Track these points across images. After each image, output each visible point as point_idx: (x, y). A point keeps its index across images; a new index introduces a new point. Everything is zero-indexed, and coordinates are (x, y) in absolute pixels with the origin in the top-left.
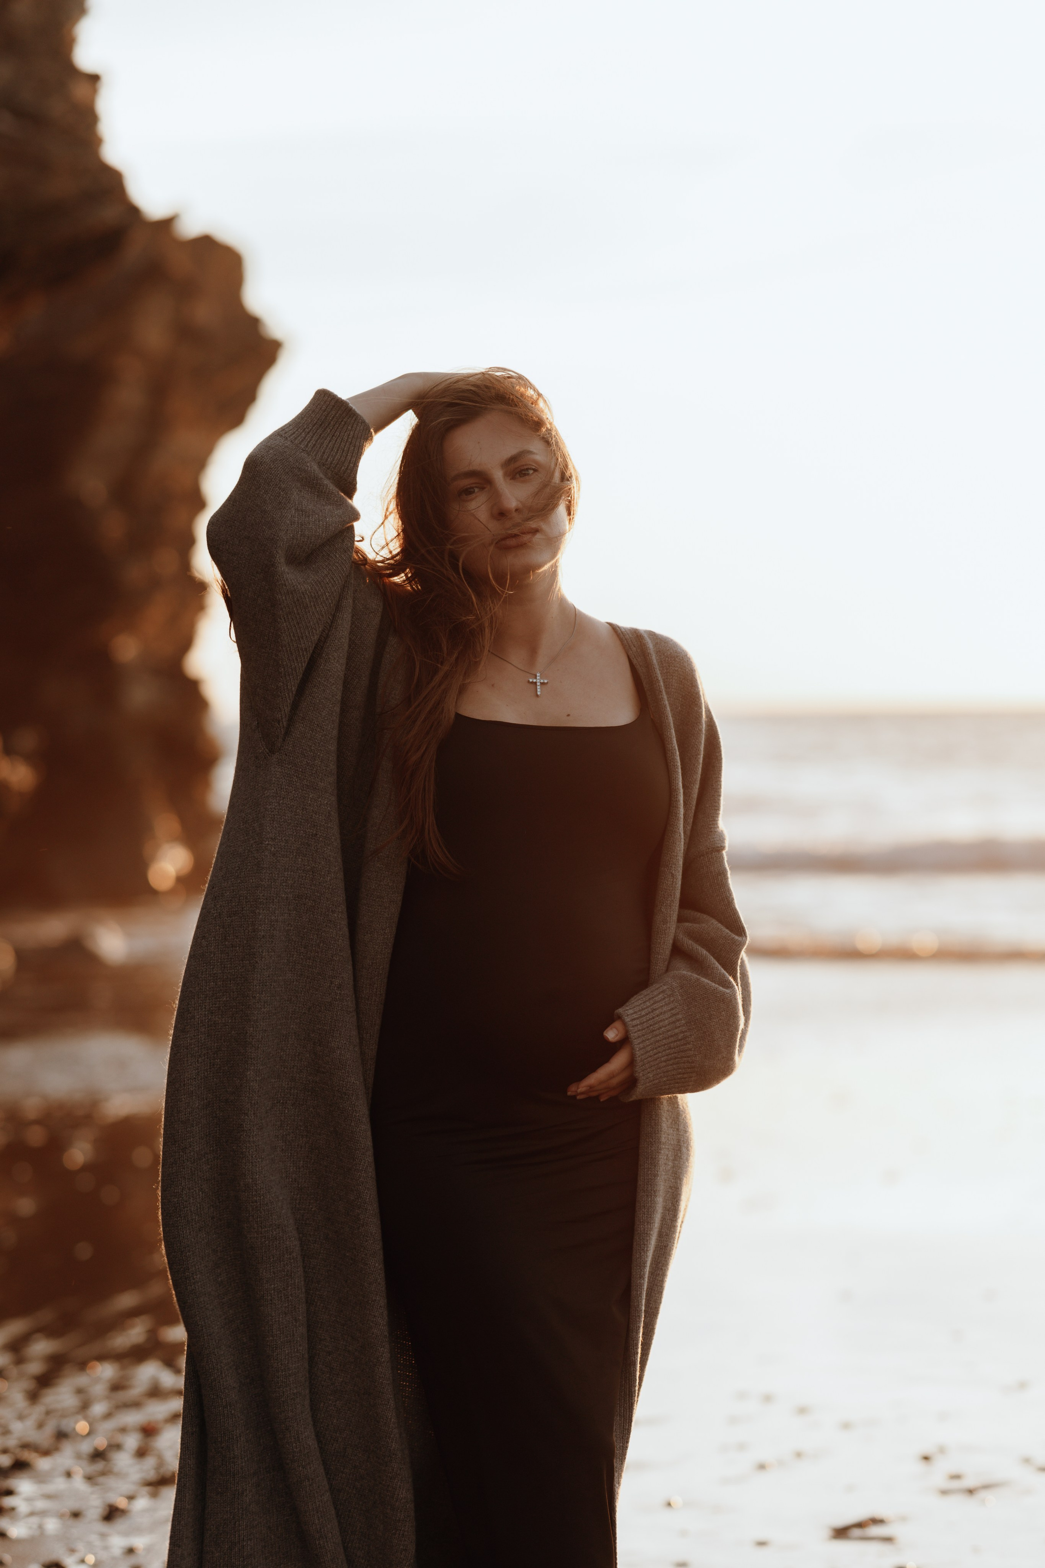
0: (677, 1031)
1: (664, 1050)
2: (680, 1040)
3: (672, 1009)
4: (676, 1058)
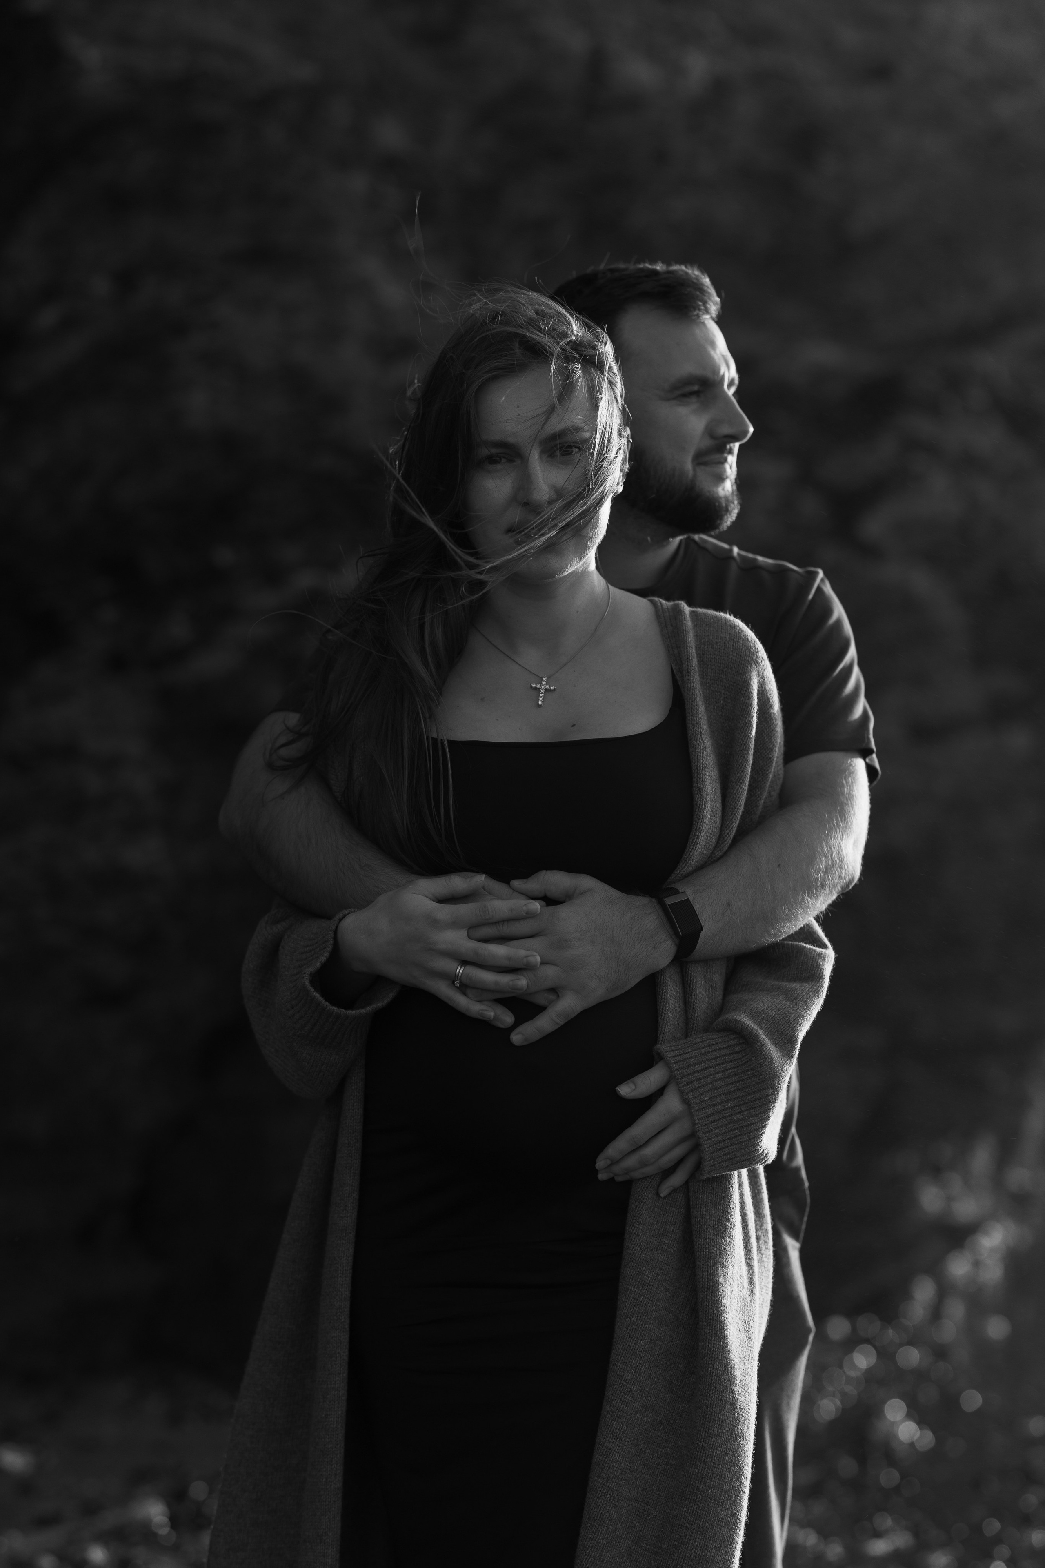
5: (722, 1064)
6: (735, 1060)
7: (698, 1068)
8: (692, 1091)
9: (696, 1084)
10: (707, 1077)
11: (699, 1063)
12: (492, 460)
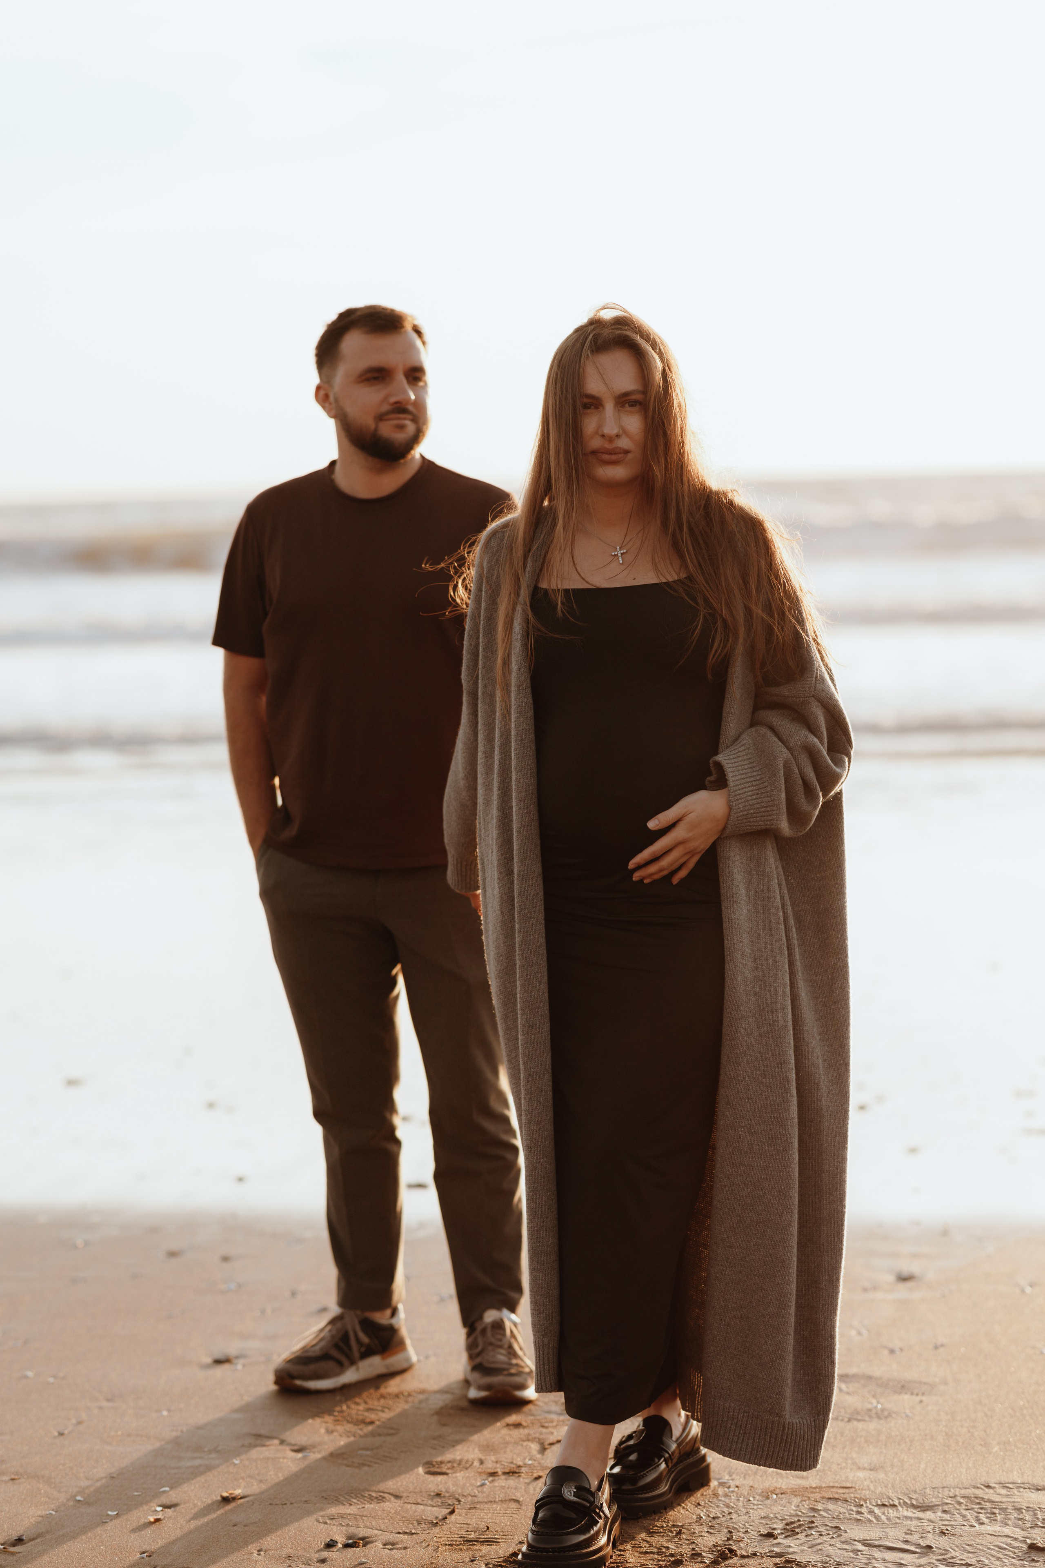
0: (755, 773)
1: (749, 787)
2: (758, 780)
3: (750, 759)
4: (758, 794)
5: (752, 786)
6: (757, 785)
7: (740, 787)
8: (735, 801)
9: (738, 797)
10: (744, 793)
11: (740, 784)
12: (586, 406)
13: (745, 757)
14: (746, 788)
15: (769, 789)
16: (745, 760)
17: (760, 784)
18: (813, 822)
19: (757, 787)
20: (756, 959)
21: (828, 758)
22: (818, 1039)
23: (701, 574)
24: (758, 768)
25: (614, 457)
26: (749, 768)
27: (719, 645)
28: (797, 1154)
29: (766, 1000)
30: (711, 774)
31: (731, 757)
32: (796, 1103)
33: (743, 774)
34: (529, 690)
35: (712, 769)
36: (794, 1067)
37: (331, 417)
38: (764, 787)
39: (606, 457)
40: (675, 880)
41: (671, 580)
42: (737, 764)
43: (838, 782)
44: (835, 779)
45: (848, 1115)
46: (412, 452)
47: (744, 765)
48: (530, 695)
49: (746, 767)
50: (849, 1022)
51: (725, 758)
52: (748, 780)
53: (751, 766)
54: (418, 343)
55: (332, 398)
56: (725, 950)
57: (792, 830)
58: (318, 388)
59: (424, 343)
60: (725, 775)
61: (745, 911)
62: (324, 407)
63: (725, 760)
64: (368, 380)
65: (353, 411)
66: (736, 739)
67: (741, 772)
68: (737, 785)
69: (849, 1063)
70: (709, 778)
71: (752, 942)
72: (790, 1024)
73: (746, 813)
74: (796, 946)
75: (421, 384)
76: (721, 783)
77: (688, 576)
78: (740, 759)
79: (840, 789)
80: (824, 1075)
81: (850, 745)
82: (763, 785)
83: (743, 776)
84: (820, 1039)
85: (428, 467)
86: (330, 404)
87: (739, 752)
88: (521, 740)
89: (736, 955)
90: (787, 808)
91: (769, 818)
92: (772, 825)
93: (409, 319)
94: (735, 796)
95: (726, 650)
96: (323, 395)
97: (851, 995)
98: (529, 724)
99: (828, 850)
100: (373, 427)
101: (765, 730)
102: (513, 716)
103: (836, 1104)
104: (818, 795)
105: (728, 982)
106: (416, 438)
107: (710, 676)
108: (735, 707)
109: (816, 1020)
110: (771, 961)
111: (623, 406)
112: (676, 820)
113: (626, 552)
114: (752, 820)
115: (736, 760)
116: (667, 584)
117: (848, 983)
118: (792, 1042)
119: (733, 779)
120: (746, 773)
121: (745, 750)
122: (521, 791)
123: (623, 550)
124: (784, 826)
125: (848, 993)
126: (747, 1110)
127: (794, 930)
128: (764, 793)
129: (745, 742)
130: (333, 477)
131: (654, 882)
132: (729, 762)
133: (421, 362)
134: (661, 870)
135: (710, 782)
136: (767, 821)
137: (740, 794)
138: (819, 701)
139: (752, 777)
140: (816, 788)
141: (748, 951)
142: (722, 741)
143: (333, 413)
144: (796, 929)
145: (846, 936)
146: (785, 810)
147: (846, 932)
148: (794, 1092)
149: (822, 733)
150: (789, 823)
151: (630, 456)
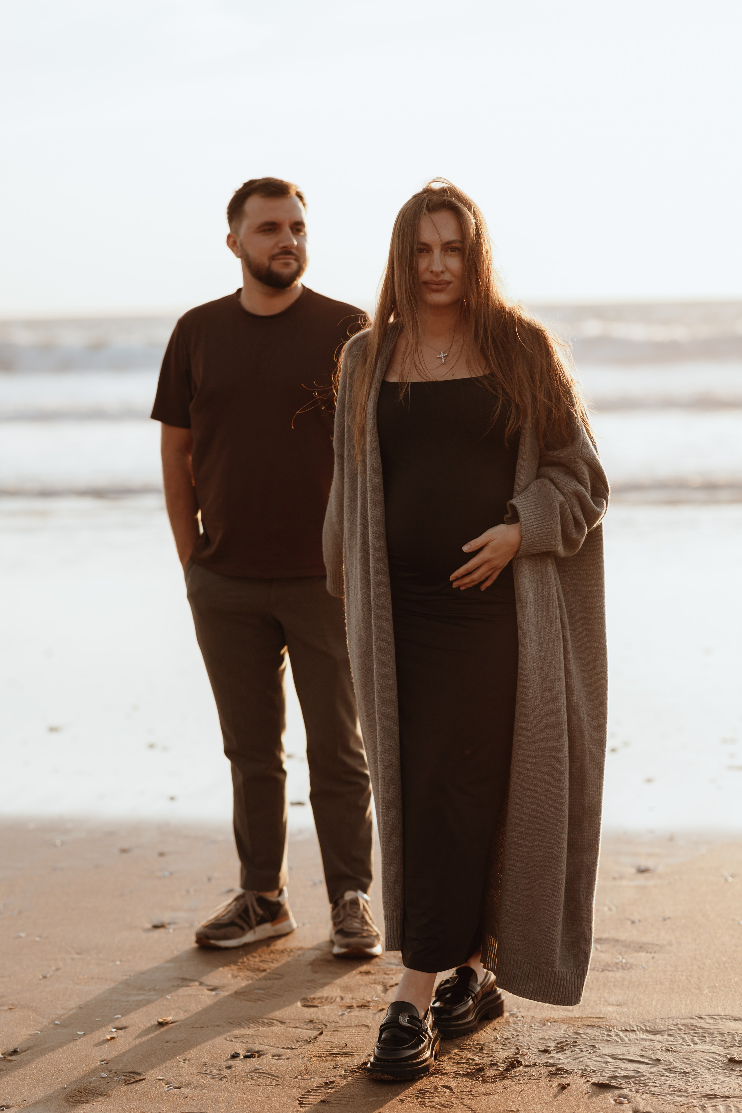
0: (539, 512)
1: (535, 521)
2: (541, 517)
3: (535, 502)
4: (541, 526)
5: (537, 521)
6: (541, 520)
7: (528, 522)
8: (525, 532)
9: (527, 529)
10: (532, 526)
11: (529, 520)
12: (421, 251)
13: (532, 501)
14: (533, 522)
15: (549, 523)
16: (532, 502)
17: (543, 520)
18: (581, 546)
19: (540, 522)
20: (540, 644)
21: (591, 501)
22: (584, 700)
23: (500, 372)
24: (541, 508)
25: (440, 287)
26: (535, 508)
27: (513, 422)
28: (568, 782)
29: (547, 673)
30: (507, 513)
31: (522, 500)
32: (567, 746)
33: (531, 512)
34: (379, 455)
35: (509, 509)
36: (566, 721)
37: (238, 257)
38: (546, 522)
39: (434, 287)
40: (483, 588)
41: (479, 375)
42: (526, 505)
43: (598, 518)
44: (597, 515)
45: (604, 754)
46: (295, 282)
47: (531, 506)
48: (380, 458)
49: (533, 507)
50: (607, 688)
51: (518, 501)
52: (534, 517)
53: (536, 506)
54: (300, 204)
55: (238, 244)
56: (519, 637)
57: (566, 552)
58: (229, 237)
59: (304, 205)
60: (517, 514)
61: (533, 610)
62: (233, 250)
63: (517, 502)
64: (264, 231)
65: (253, 253)
66: (526, 488)
67: (529, 511)
68: (526, 521)
69: (607, 717)
70: (506, 516)
71: (538, 631)
72: (564, 689)
73: (532, 540)
74: (569, 634)
75: (302, 234)
76: (515, 519)
77: (491, 373)
78: (529, 502)
79: (600, 522)
80: (588, 726)
81: (607, 492)
82: (545, 521)
83: (531, 514)
84: (586, 700)
85: (307, 293)
86: (237, 248)
87: (528, 497)
88: (374, 490)
89: (527, 641)
90: (562, 536)
91: (550, 543)
92: (552, 548)
93: (293, 187)
94: (525, 528)
95: (518, 425)
96: (232, 242)
97: (609, 669)
98: (379, 479)
99: (592, 566)
100: (267, 264)
101: (546, 481)
102: (368, 472)
103: (596, 746)
104: (584, 527)
105: (521, 660)
106: (298, 272)
107: (506, 444)
108: (525, 465)
109: (583, 687)
110: (551, 645)
111: (446, 251)
112: (482, 546)
113: (448, 355)
114: (537, 545)
115: (525, 503)
116: (476, 378)
117: (606, 660)
118: (565, 703)
119: (524, 516)
120: (532, 512)
121: (532, 495)
122: (374, 526)
123: (445, 354)
124: (560, 549)
125: (607, 667)
126: (533, 751)
127: (568, 623)
128: (546, 526)
129: (532, 490)
130: (239, 300)
131: (468, 589)
132: (520, 504)
133: (302, 218)
134: (473, 581)
135: (509, 518)
136: (548, 545)
137: (528, 527)
138: (584, 461)
139: (537, 514)
140: (583, 523)
141: (535, 638)
142: (515, 489)
143: (239, 254)
144: (569, 622)
145: (605, 627)
146: (561, 538)
147: (605, 624)
148: (567, 738)
149: (587, 483)
150: (564, 547)
151: (451, 286)
